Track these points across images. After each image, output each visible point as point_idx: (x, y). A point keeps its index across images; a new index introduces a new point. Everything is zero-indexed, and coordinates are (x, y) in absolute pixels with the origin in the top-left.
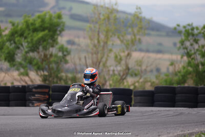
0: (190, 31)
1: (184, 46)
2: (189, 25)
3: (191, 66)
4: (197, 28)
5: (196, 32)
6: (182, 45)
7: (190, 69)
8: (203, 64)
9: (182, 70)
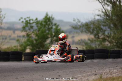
0: (28, 21)
1: (25, 30)
2: (28, 18)
3: (29, 42)
4: (32, 20)
5: (31, 22)
6: (24, 29)
7: (29, 43)
8: (36, 40)
9: (24, 44)
